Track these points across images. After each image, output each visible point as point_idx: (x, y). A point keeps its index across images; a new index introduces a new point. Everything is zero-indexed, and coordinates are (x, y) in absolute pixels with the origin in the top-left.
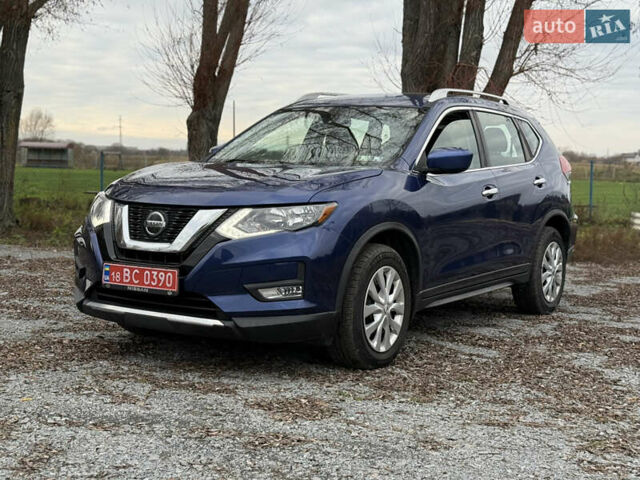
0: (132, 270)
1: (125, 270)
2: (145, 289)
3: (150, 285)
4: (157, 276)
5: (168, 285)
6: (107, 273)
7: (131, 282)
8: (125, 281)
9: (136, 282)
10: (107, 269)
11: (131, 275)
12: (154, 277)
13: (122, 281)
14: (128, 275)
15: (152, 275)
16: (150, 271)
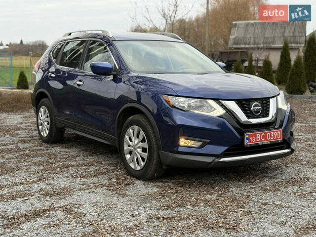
0: (261, 134)
1: (257, 135)
2: (268, 142)
3: (270, 139)
4: (273, 134)
5: (278, 138)
6: (247, 139)
7: (261, 140)
8: (257, 140)
9: (263, 140)
10: (247, 136)
11: (260, 137)
12: (272, 135)
13: (256, 141)
14: (259, 137)
15: (271, 134)
16: (270, 133)
